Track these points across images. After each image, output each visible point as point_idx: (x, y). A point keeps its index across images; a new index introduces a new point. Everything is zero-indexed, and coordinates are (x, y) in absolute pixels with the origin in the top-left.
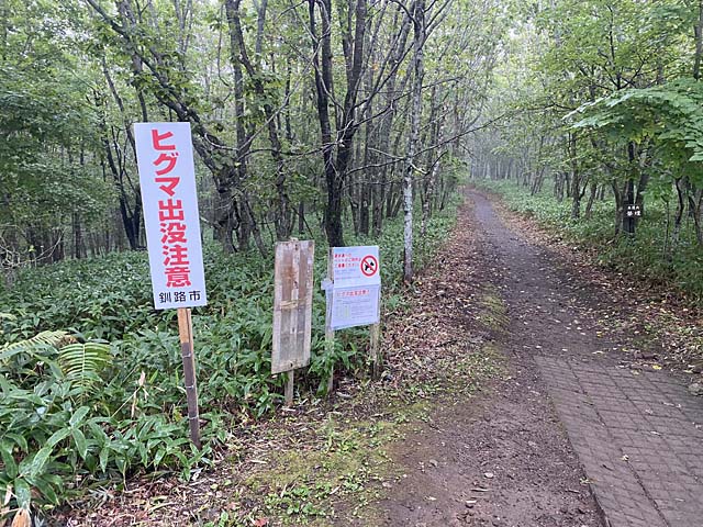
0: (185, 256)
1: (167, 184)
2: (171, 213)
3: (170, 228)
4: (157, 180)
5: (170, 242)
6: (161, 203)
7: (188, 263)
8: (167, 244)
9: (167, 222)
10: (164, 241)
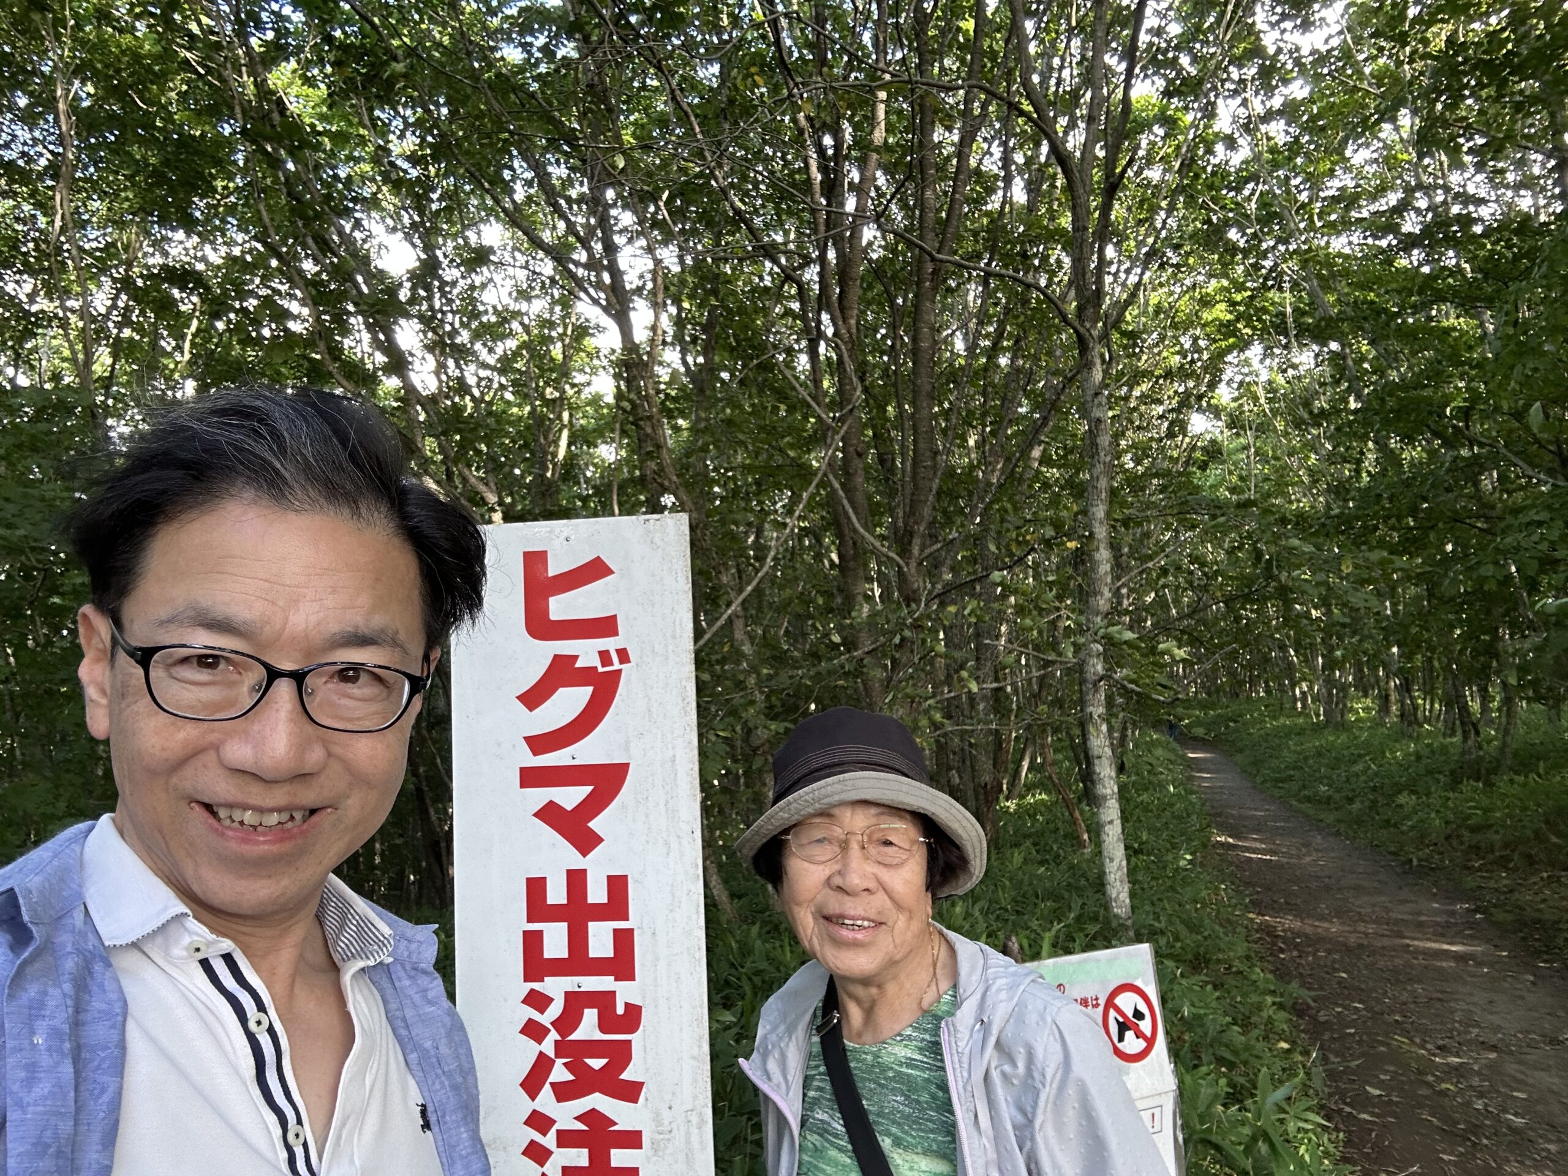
1: (570, 797)
2: (578, 940)
3: (568, 1021)
4: (530, 778)
5: (563, 1092)
6: (536, 887)
8: (545, 1100)
9: (556, 987)
10: (532, 1084)
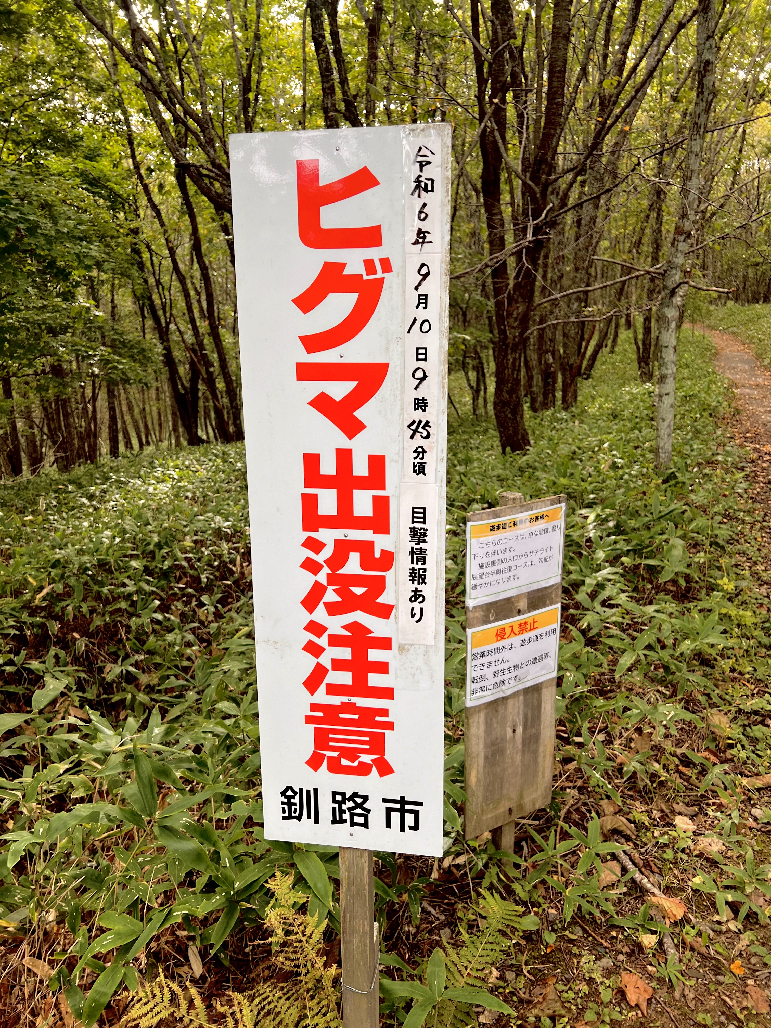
0: (382, 668)
1: (339, 390)
2: (345, 502)
3: (337, 560)
4: (305, 372)
6: (311, 461)
7: (387, 693)
8: (320, 614)
9: (328, 536)
10: (310, 603)
